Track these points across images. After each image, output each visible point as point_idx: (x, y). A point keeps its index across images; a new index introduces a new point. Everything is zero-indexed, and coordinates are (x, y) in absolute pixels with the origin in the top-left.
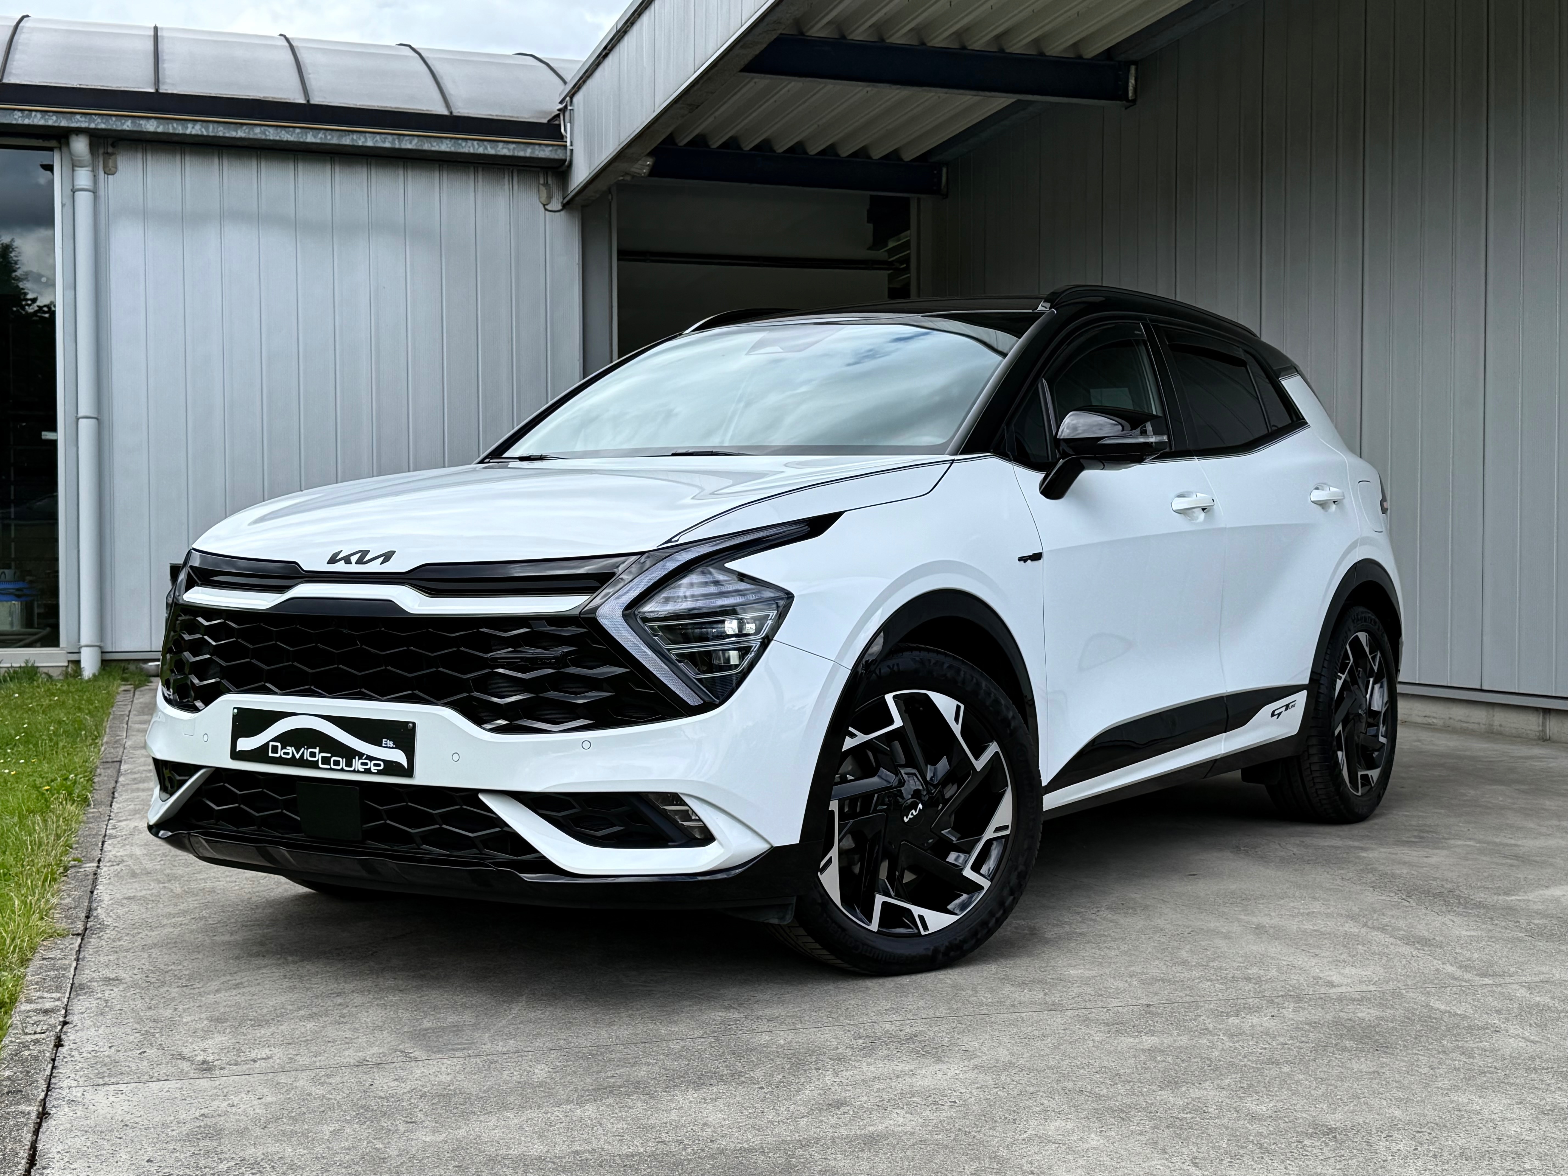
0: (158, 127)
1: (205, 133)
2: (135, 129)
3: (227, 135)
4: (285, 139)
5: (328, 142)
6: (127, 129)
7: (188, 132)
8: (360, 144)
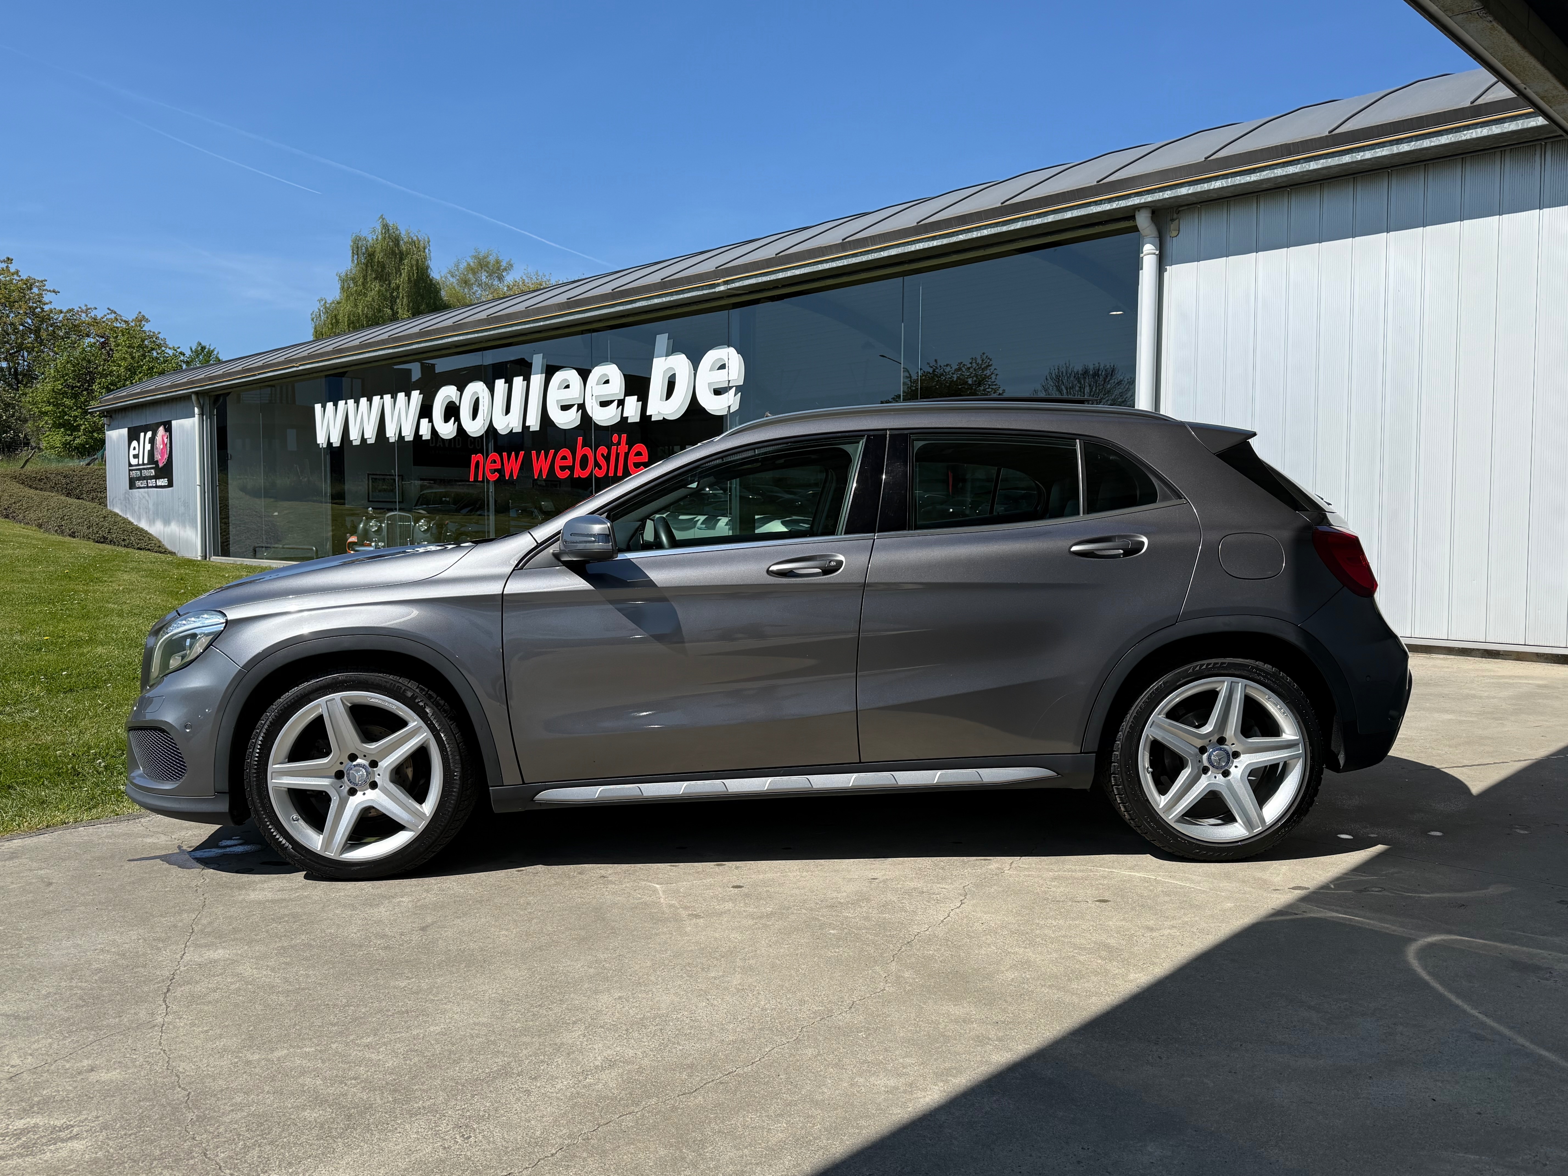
0: (1189, 189)
1: (1225, 185)
2: (1173, 195)
3: (1242, 182)
4: (1291, 173)
5: (1328, 165)
6: (1167, 196)
7: (1211, 188)
8: (1359, 159)
